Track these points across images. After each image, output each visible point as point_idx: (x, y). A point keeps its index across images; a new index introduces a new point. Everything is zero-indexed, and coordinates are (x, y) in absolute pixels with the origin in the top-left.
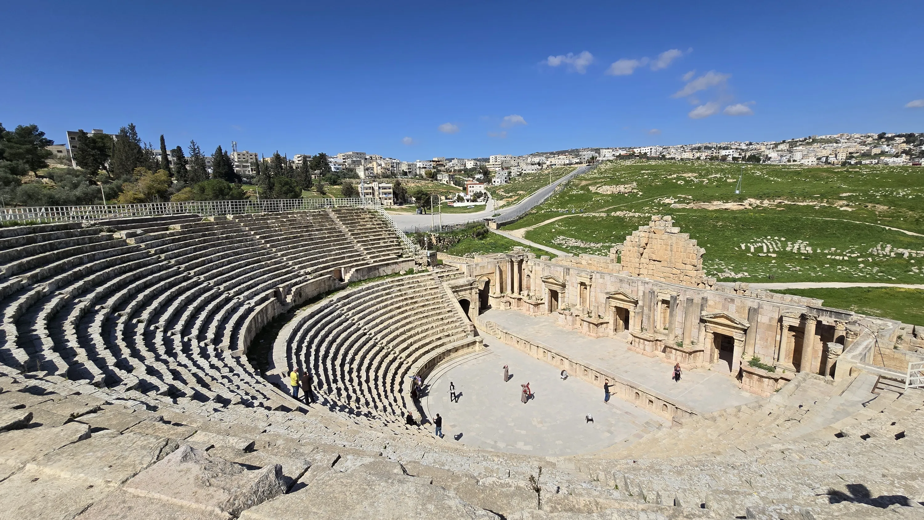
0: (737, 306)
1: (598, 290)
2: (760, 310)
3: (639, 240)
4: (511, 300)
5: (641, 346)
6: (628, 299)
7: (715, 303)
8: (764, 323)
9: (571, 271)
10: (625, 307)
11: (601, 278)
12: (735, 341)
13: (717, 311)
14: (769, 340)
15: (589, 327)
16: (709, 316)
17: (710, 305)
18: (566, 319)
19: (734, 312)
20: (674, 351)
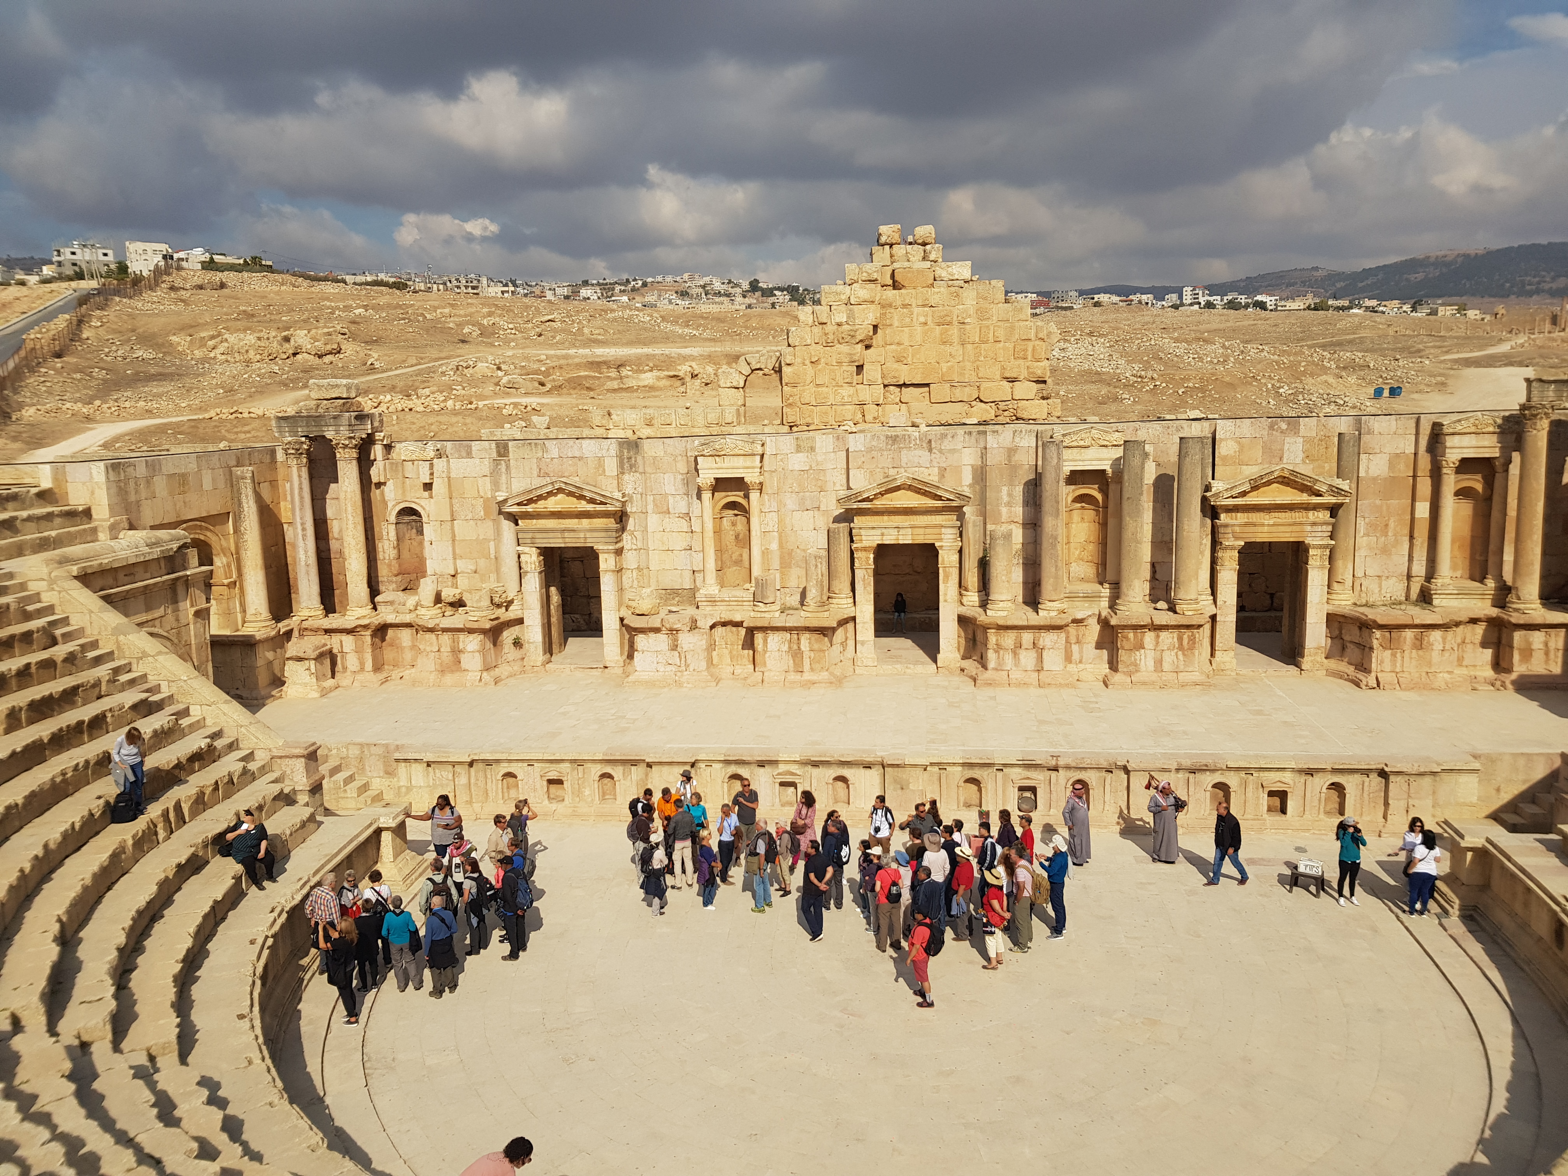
0: (1307, 440)
1: (791, 502)
2: (1365, 438)
3: (851, 316)
4: (334, 642)
5: (1028, 658)
6: (939, 503)
7: (1242, 447)
8: (1375, 479)
9: (650, 449)
10: (920, 540)
11: (799, 449)
12: (1312, 552)
13: (1252, 471)
14: (1392, 524)
15: (797, 654)
16: (1235, 492)
17: (1224, 458)
18: (674, 647)
19: (1299, 460)
20: (1149, 637)
